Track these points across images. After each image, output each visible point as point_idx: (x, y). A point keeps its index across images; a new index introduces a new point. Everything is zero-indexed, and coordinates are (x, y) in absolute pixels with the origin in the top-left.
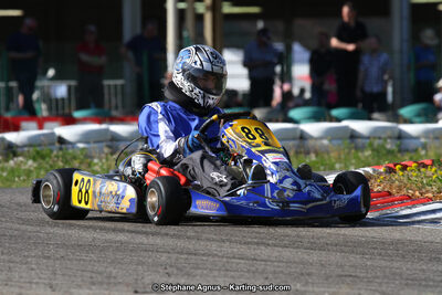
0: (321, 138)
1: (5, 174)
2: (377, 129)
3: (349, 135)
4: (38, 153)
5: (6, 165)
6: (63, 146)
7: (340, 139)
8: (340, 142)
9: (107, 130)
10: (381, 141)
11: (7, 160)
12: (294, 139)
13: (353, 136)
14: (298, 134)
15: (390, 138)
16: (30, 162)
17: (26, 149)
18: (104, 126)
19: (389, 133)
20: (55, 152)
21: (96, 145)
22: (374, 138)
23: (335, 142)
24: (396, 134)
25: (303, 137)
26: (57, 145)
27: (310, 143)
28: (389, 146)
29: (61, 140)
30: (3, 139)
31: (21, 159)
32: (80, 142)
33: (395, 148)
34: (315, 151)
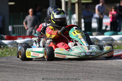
12: (110, 41)
14: (111, 39)
25: (113, 40)
27: (115, 42)
34: (117, 45)
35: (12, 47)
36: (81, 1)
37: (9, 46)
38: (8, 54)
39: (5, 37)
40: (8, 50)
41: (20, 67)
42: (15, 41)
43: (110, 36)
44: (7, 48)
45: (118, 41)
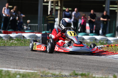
0: (88, 40)
1: (10, 44)
2: (102, 38)
3: (95, 39)
4: (18, 39)
5: (10, 42)
6: (24, 38)
7: (92, 40)
8: (92, 41)
9: (35, 35)
10: (103, 41)
11: (10, 41)
12: (81, 39)
13: (96, 39)
14: (82, 38)
15: (105, 40)
16: (16, 42)
17: (14, 38)
18: (34, 34)
19: (105, 39)
20: (22, 39)
21: (32, 38)
22: (101, 40)
23: (91, 41)
24: (106, 40)
25: (83, 39)
26: (23, 38)
27: (85, 41)
28: (104, 42)
29: (24, 37)
30: (9, 36)
31: (13, 41)
32: (28, 37)
33: (106, 43)
34: (86, 43)
35: (6, 39)
36: (62, 8)
37: (4, 38)
38: (2, 44)
39: (2, 31)
40: (3, 41)
41: (8, 54)
42: (9, 35)
43: (81, 36)
44: (2, 39)
45: (87, 40)
